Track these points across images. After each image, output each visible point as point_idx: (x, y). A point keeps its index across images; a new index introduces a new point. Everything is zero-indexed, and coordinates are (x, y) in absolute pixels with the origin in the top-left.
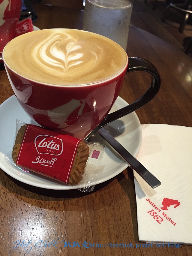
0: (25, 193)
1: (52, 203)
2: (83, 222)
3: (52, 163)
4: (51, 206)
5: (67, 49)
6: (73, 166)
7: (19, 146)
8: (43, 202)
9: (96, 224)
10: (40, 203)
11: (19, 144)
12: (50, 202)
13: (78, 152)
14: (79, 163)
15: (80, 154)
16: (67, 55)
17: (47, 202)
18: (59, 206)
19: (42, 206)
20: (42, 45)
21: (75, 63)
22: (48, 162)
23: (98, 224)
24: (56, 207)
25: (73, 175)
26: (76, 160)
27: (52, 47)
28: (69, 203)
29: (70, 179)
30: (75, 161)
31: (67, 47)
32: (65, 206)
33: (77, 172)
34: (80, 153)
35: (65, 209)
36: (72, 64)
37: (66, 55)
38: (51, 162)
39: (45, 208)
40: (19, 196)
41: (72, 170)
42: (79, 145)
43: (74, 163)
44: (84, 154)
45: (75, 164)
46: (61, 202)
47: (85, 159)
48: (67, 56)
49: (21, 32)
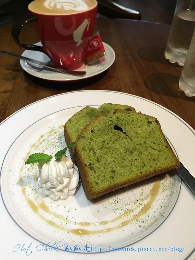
49: (91, 49)
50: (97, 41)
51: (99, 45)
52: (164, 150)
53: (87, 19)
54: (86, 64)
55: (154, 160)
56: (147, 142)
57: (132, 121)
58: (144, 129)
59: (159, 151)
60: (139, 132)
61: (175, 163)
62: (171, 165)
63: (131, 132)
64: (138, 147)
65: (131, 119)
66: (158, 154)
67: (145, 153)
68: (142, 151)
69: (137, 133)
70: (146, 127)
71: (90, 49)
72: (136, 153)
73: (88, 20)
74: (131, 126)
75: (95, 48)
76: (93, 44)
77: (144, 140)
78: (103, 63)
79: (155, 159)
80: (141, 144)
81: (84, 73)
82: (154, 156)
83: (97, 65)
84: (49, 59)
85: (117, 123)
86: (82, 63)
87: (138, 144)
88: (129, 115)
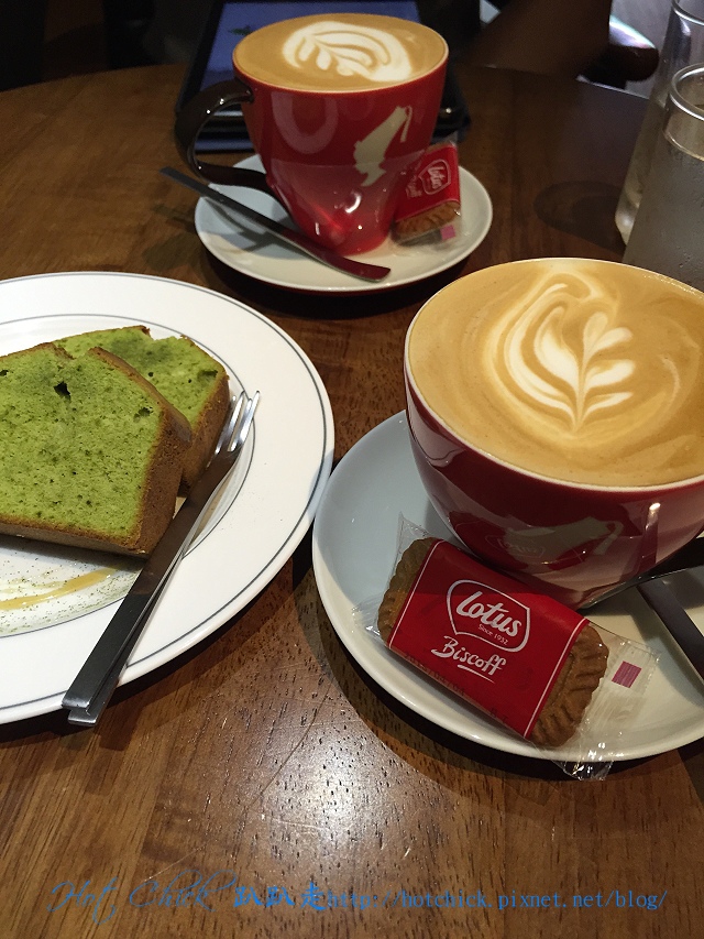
0: (397, 728)
1: (470, 777)
2: (555, 858)
3: (490, 668)
4: (466, 784)
5: (586, 340)
6: (553, 694)
7: (401, 595)
8: (444, 767)
9: (594, 876)
10: (438, 769)
11: (401, 591)
12: (466, 773)
13: (573, 658)
14: (573, 690)
15: (579, 665)
16: (585, 366)
17: (456, 771)
18: (490, 792)
19: (441, 779)
20: (512, 324)
21: (609, 398)
22: (480, 663)
23: (601, 877)
24: (483, 792)
25: (549, 721)
26: (565, 681)
27: (539, 332)
28: (518, 791)
29: (536, 726)
30: (560, 681)
31: (586, 332)
32: (507, 795)
33: (561, 713)
34: (579, 660)
35: (506, 805)
36: (597, 401)
37: (580, 364)
38: (487, 666)
39: (450, 786)
40: (381, 731)
41: (547, 703)
42: (580, 635)
43: (557, 687)
44: (591, 668)
45: (560, 690)
46: (496, 782)
47: (591, 681)
48: (584, 369)
49: (420, 193)
50: (442, 168)
51: (444, 181)
52: (129, 491)
53: (402, 106)
54: (395, 238)
55: (88, 503)
56: (105, 453)
57: (108, 390)
58: (121, 423)
59: (116, 489)
60: (106, 422)
61: (125, 534)
62: (117, 533)
63: (86, 413)
64: (79, 455)
65: (106, 384)
66: (107, 495)
67: (82, 477)
68: (78, 470)
69: (98, 423)
70: (129, 418)
71: (415, 193)
72: (62, 466)
73: (407, 112)
74: (98, 400)
75: (433, 190)
76: (430, 176)
77: (101, 447)
78: (450, 241)
79: (94, 501)
80: (87, 453)
81: (383, 272)
82: (96, 494)
83: (428, 248)
84: (284, 214)
85: (69, 380)
86: (385, 235)
87: (84, 449)
88: (109, 372)
